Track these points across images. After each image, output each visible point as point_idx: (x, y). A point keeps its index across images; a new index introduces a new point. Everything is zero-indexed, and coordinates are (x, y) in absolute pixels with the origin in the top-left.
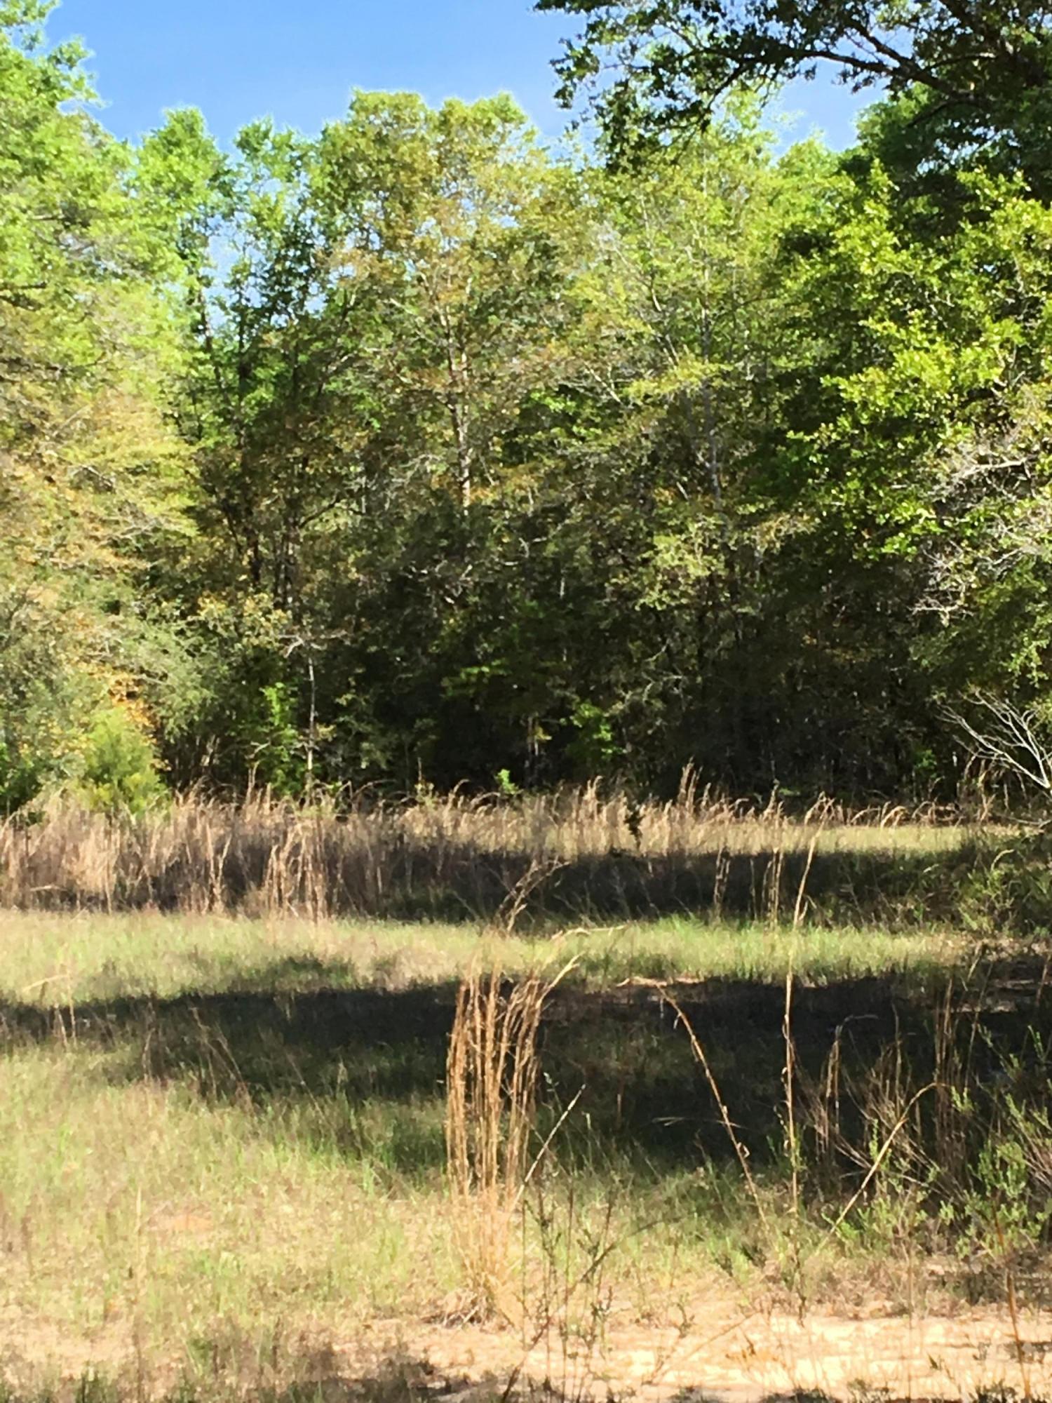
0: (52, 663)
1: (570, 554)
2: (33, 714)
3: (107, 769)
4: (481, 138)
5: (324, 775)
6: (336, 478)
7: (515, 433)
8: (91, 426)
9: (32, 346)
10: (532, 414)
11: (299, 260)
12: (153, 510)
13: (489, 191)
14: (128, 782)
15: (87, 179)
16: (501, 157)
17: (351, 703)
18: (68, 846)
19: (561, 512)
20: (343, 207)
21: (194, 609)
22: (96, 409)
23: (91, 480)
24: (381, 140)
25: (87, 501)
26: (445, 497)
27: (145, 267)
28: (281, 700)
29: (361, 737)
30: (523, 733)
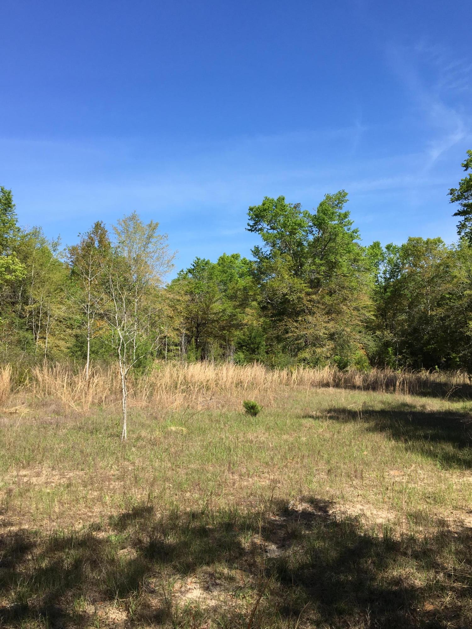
0: (349, 342)
1: (450, 325)
2: (345, 351)
3: (359, 362)
4: (434, 246)
5: (400, 365)
6: (403, 309)
7: (439, 301)
8: (356, 299)
9: (347, 284)
10: (443, 298)
11: (397, 269)
12: (368, 314)
13: (436, 255)
14: (363, 365)
15: (358, 254)
16: (438, 249)
17: (405, 352)
18: (352, 377)
19: (449, 317)
20: (406, 259)
21: (375, 333)
22: (357, 296)
23: (357, 309)
24: (414, 246)
25: (355, 313)
26: (425, 313)
27: (368, 269)
28: (392, 350)
29: (407, 358)
30: (440, 358)
